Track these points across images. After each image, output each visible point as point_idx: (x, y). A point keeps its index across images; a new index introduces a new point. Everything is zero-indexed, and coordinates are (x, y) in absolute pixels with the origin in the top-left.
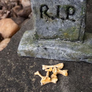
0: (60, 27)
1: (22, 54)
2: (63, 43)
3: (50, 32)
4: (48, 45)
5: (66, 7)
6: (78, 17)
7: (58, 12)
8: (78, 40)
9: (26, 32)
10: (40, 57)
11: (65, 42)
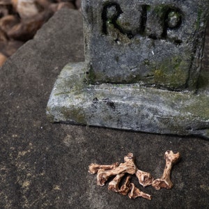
0: (145, 55)
1: (56, 117)
2: (152, 93)
3: (123, 66)
4: (118, 96)
5: (163, 10)
6: (188, 34)
7: (143, 20)
8: (186, 86)
9: (67, 66)
10: (98, 124)
11: (156, 90)
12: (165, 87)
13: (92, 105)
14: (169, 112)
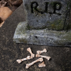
0: (48, 19)
1: (17, 42)
2: (51, 32)
3: (40, 23)
4: (39, 34)
7: (46, 8)
9: (20, 23)
11: (52, 31)
12: (56, 30)
14: (58, 39)
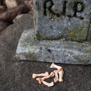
0: (65, 25)
1: (21, 58)
2: (69, 44)
3: (54, 31)
5: (74, 3)
6: (87, 14)
7: (64, 8)
8: (86, 40)
10: (42, 61)
11: (71, 42)
12: (76, 41)
13: (40, 51)
14: (79, 54)
